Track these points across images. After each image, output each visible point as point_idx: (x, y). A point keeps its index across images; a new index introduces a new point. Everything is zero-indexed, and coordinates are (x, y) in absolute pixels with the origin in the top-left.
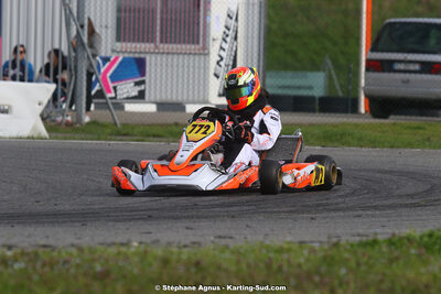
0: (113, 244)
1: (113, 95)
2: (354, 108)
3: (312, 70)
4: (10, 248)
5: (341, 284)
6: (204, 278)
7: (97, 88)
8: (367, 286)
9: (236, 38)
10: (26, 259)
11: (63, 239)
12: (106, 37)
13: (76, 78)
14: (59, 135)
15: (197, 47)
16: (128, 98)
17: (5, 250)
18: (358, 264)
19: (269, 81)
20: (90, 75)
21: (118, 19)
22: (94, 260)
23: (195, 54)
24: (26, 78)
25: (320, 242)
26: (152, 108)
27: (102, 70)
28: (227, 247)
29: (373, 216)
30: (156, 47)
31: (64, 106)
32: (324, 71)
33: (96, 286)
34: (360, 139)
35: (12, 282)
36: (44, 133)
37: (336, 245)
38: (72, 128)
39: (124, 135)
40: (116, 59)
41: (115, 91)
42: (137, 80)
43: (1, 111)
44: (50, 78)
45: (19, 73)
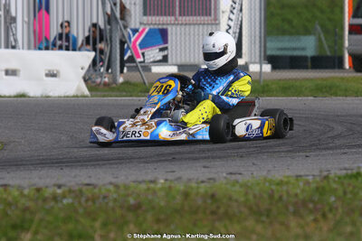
0: (144, 181)
1: (142, 60)
2: (338, 63)
3: (304, 34)
4: (59, 187)
5: (331, 210)
6: (218, 208)
7: (128, 54)
8: (353, 211)
9: (241, 10)
10: (73, 195)
11: (103, 178)
12: (135, 11)
13: (111, 46)
14: (99, 93)
15: (210, 18)
16: (155, 62)
17: (56, 188)
18: (345, 193)
19: (268, 45)
20: (122, 43)
22: (128, 195)
23: (208, 24)
24: (71, 48)
25: (314, 176)
26: (174, 69)
27: (133, 39)
28: (237, 182)
29: (356, 153)
30: (176, 19)
31: (102, 70)
32: (314, 34)
33: (130, 216)
34: (346, 90)
35: (62, 215)
36: (87, 92)
37: (326, 177)
38: (109, 87)
40: (144, 30)
41: (144, 56)
42: (161, 47)
43: (52, 75)
44: (90, 47)
45: (65, 44)
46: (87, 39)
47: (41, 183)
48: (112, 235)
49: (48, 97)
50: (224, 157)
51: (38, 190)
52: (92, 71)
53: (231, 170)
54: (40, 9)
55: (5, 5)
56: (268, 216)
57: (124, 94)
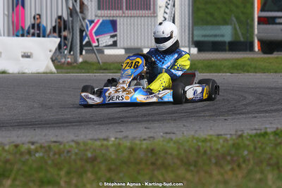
0: (99, 139)
1: (97, 44)
2: (251, 48)
3: (223, 24)
4: (33, 143)
5: (244, 161)
6: (157, 159)
7: (86, 40)
8: (261, 162)
9: (174, 6)
10: (43, 150)
11: (67, 137)
12: (91, 8)
13: (73, 34)
14: (63, 71)
15: (150, 12)
16: (106, 46)
17: (30, 144)
18: (255, 148)
19: (195, 32)
20: (82, 31)
22: (87, 150)
23: (148, 16)
24: (41, 35)
25: (231, 135)
26: (122, 52)
27: (89, 29)
28: (172, 140)
29: (264, 117)
30: (123, 13)
31: (66, 52)
32: (231, 24)
33: (88, 166)
34: (255, 68)
35: (35, 166)
36: (54, 69)
37: (241, 136)
38: (71, 66)
39: (105, 69)
40: (98, 21)
41: (98, 42)
42: (112, 34)
43: (26, 56)
44: (56, 35)
45: (37, 32)
46: (54, 28)
47: (18, 141)
48: (74, 181)
49: (24, 73)
50: (161, 120)
51: (16, 146)
52: (58, 53)
53: (166, 131)
54: (17, 4)
56: (195, 166)
57: (83, 71)
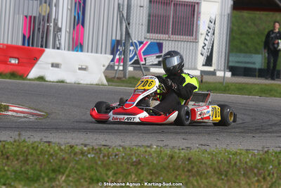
0: (143, 146)
1: (144, 63)
3: (255, 54)
4: (85, 145)
5: (269, 175)
6: (193, 167)
7: (135, 58)
9: (214, 34)
10: (94, 152)
11: (115, 142)
12: (142, 30)
13: (124, 52)
14: (113, 84)
15: (192, 38)
16: (152, 65)
17: (83, 146)
18: (279, 164)
19: (230, 59)
21: (149, 21)
22: (132, 155)
23: (190, 41)
25: (258, 150)
27: (139, 48)
28: (206, 151)
30: (169, 37)
33: (133, 169)
35: (86, 165)
36: (105, 82)
37: (267, 152)
38: (121, 80)
40: (147, 43)
41: (145, 61)
42: (158, 55)
43: (83, 69)
47: (73, 142)
49: (80, 84)
50: (197, 133)
51: (71, 147)
53: (201, 143)
54: (78, 23)
55: (54, 20)
56: (226, 176)
